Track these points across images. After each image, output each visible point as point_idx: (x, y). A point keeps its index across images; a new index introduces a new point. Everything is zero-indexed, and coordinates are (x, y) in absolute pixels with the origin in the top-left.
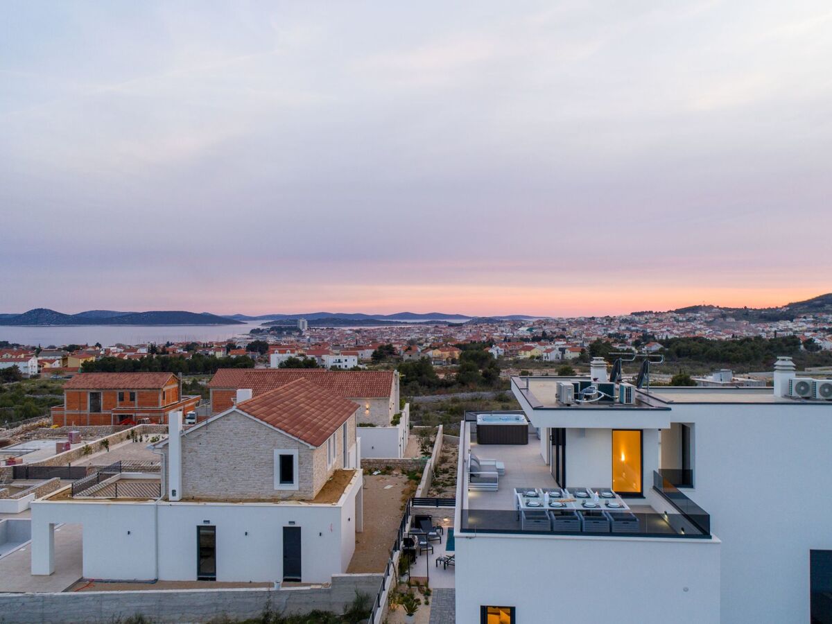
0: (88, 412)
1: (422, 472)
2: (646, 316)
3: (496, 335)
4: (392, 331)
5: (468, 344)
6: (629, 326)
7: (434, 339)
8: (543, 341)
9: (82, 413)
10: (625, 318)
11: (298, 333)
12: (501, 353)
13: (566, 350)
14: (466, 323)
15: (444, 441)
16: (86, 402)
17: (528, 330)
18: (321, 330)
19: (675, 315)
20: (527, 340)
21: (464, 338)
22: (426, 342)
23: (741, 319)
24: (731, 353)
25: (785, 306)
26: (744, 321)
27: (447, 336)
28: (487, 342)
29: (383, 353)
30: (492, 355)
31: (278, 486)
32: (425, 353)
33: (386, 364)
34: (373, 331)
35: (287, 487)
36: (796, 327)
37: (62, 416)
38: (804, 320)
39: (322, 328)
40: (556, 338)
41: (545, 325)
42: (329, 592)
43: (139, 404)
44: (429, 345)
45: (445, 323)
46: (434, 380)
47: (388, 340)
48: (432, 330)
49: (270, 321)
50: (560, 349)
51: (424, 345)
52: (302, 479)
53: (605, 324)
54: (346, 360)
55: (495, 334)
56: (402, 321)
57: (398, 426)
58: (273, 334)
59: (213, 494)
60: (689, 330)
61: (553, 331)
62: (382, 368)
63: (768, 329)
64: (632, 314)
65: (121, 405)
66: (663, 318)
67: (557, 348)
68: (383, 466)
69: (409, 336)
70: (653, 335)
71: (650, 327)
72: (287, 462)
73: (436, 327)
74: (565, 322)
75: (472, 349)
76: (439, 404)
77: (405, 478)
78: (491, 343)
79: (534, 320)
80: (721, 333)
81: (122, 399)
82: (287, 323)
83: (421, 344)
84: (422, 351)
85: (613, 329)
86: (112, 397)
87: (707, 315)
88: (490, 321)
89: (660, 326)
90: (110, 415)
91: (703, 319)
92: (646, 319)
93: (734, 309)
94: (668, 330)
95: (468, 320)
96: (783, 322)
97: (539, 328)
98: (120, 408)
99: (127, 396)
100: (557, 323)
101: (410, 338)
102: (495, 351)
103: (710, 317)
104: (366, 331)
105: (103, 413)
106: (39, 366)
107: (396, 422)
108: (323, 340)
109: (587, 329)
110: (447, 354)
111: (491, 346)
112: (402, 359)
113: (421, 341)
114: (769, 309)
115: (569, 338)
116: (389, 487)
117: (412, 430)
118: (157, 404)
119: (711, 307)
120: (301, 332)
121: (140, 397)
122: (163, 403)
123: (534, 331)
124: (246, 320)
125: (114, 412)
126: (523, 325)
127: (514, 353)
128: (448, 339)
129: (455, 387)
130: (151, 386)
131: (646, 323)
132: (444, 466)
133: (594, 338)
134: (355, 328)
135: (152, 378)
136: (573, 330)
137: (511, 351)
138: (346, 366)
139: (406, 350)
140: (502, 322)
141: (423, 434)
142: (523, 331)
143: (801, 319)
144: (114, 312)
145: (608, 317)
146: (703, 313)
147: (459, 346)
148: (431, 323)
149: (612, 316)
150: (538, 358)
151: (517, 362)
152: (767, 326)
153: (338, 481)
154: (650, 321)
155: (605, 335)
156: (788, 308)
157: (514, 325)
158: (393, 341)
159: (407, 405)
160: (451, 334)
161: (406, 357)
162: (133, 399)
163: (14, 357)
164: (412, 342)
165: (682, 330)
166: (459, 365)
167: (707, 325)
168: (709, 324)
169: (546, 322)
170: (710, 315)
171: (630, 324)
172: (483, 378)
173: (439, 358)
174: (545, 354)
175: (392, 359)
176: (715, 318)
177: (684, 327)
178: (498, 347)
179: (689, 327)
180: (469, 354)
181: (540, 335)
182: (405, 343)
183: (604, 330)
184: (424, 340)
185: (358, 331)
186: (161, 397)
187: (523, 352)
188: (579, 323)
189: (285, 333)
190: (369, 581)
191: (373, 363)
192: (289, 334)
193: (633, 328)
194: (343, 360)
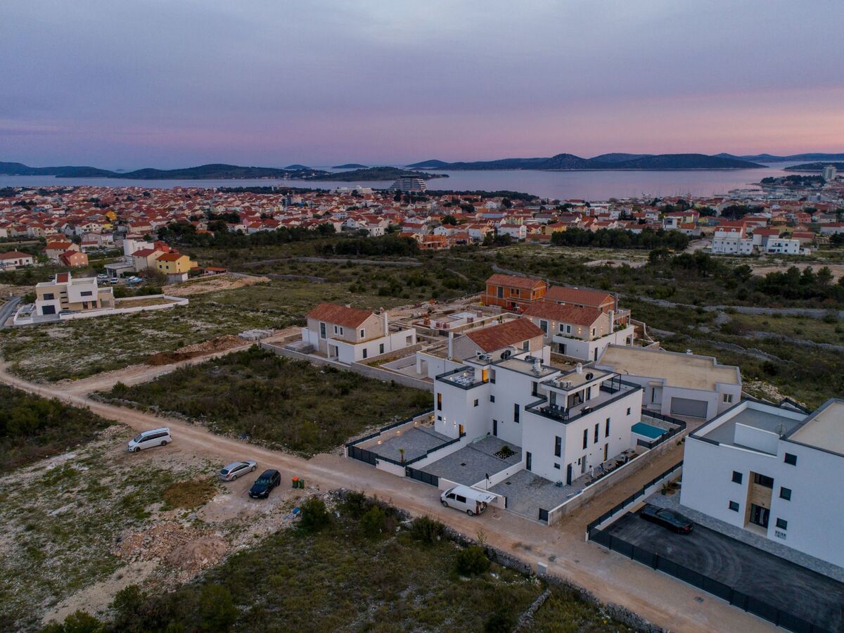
0: (497, 297)
9: (494, 299)
16: (496, 292)
37: (485, 298)
43: (521, 297)
54: (787, 245)
58: (787, 185)
81: (513, 292)
86: (508, 291)
98: (511, 297)
99: (515, 291)
105: (503, 299)
106: (528, 231)
118: (529, 298)
121: (522, 293)
122: (533, 298)
124: (767, 162)
125: (508, 300)
130: (527, 287)
135: (529, 282)
138: (786, 251)
162: (518, 293)
194: (783, 244)
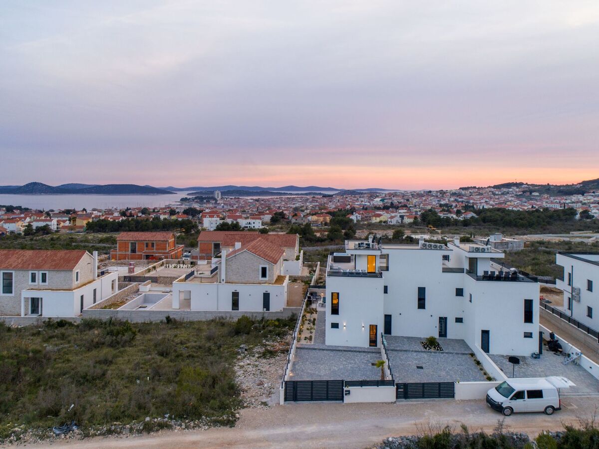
0: (129, 252)
1: (311, 281)
2: (470, 190)
3: (357, 205)
4: (282, 201)
5: (336, 212)
6: (457, 198)
7: (312, 207)
8: (391, 209)
9: (126, 253)
10: (454, 191)
11: (214, 201)
12: (359, 218)
13: (405, 217)
14: (335, 194)
15: (320, 270)
16: (128, 248)
17: (381, 200)
18: (231, 198)
19: (492, 189)
20: (378, 208)
21: (334, 206)
22: (307, 209)
23: (544, 193)
24: (520, 221)
25: (580, 184)
26: (546, 195)
27: (321, 204)
28: (350, 210)
29: (278, 218)
30: (352, 220)
31: (261, 278)
32: (306, 218)
33: (280, 226)
34: (268, 200)
35: (264, 279)
36: (585, 200)
37: (116, 255)
38: (593, 194)
39: (231, 197)
40: (401, 207)
41: (394, 196)
42: (282, 313)
43: (156, 249)
44: (308, 211)
45: (320, 194)
46: (314, 237)
47: (279, 207)
48: (311, 200)
49: (194, 192)
50: (401, 216)
51: (305, 211)
52: (270, 276)
53: (439, 196)
54: (254, 223)
55: (356, 203)
56: (289, 192)
57: (299, 261)
58: (196, 202)
59: (237, 281)
60: (502, 201)
61: (400, 201)
62: (278, 228)
63: (564, 201)
64: (460, 188)
65: (147, 249)
66: (484, 192)
67: (399, 215)
68: (293, 279)
69: (294, 204)
70: (473, 205)
71: (472, 199)
72: (264, 270)
73: (314, 197)
74: (409, 194)
75: (339, 216)
76: (317, 252)
77: (303, 284)
78: (352, 211)
79: (387, 192)
80: (526, 204)
81: (147, 246)
82: (205, 193)
83: (303, 211)
84: (304, 216)
85: (444, 200)
86: (142, 245)
87: (518, 190)
88: (353, 193)
89: (481, 198)
90: (142, 255)
91: (514, 193)
92: (470, 193)
93: (539, 185)
94: (486, 202)
95: (337, 192)
96: (576, 195)
97: (390, 199)
98: (146, 251)
99: (150, 245)
100: (403, 195)
101: (295, 206)
102: (354, 217)
103: (519, 191)
104: (262, 200)
105: (137, 253)
106: (58, 225)
107: (298, 259)
108: (233, 207)
109: (425, 200)
110: (321, 219)
111: (352, 214)
112: (290, 222)
113: (303, 208)
114: (567, 185)
115: (411, 207)
116: (296, 287)
117: (304, 264)
118: (166, 249)
119: (521, 184)
120: (216, 200)
121: (157, 245)
122: (168, 249)
123: (386, 201)
124: (176, 191)
125: (144, 253)
126: (377, 196)
127: (367, 218)
128: (322, 207)
129: (327, 242)
130: (163, 240)
131: (470, 195)
132: (320, 281)
133: (429, 207)
134: (255, 198)
135: (162, 235)
136: (415, 201)
137: (366, 217)
138: (254, 227)
139: (293, 216)
140: (362, 193)
141: (309, 266)
142: (377, 201)
143: (590, 194)
144: (84, 185)
145: (442, 190)
146: (515, 188)
147: (330, 213)
148: (310, 194)
149: (444, 190)
150: (384, 222)
151: (370, 225)
152: (563, 199)
153: (280, 279)
154: (473, 194)
155: (438, 205)
156: (582, 185)
157: (371, 196)
158: (283, 208)
159: (302, 251)
160: (325, 203)
161: (293, 221)
162: (153, 246)
163: (38, 218)
164: (296, 209)
165: (497, 201)
166: (330, 227)
167: (516, 198)
168: (518, 197)
169: (395, 195)
170: (520, 190)
171: (458, 196)
172: (344, 236)
173: (316, 221)
174: (390, 220)
175: (284, 222)
176: (524, 192)
177: (498, 199)
178: (357, 214)
179: (503, 199)
180: (336, 220)
181: (389, 205)
182: (292, 210)
183: (438, 201)
184: (305, 207)
185: (257, 200)
186: (168, 245)
187: (374, 218)
188: (419, 195)
189: (205, 201)
190: (296, 310)
191: (271, 225)
192: (208, 202)
193: (460, 200)
194: (252, 223)
